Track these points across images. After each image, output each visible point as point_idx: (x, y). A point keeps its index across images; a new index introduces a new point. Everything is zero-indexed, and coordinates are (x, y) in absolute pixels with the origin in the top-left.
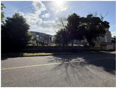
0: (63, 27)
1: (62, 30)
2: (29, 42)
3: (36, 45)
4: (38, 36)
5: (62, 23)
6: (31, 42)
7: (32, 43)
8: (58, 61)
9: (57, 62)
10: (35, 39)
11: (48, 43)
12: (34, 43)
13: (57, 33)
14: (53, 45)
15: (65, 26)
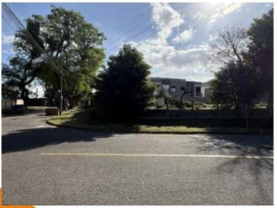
0: (236, 57)
1: (231, 65)
2: (149, 102)
3: (164, 108)
4: (168, 86)
5: (233, 47)
6: (154, 101)
7: (155, 103)
8: (226, 150)
9: (222, 154)
10: (161, 95)
11: (193, 102)
12: (159, 104)
13: (218, 75)
14: (205, 106)
15: (243, 54)
